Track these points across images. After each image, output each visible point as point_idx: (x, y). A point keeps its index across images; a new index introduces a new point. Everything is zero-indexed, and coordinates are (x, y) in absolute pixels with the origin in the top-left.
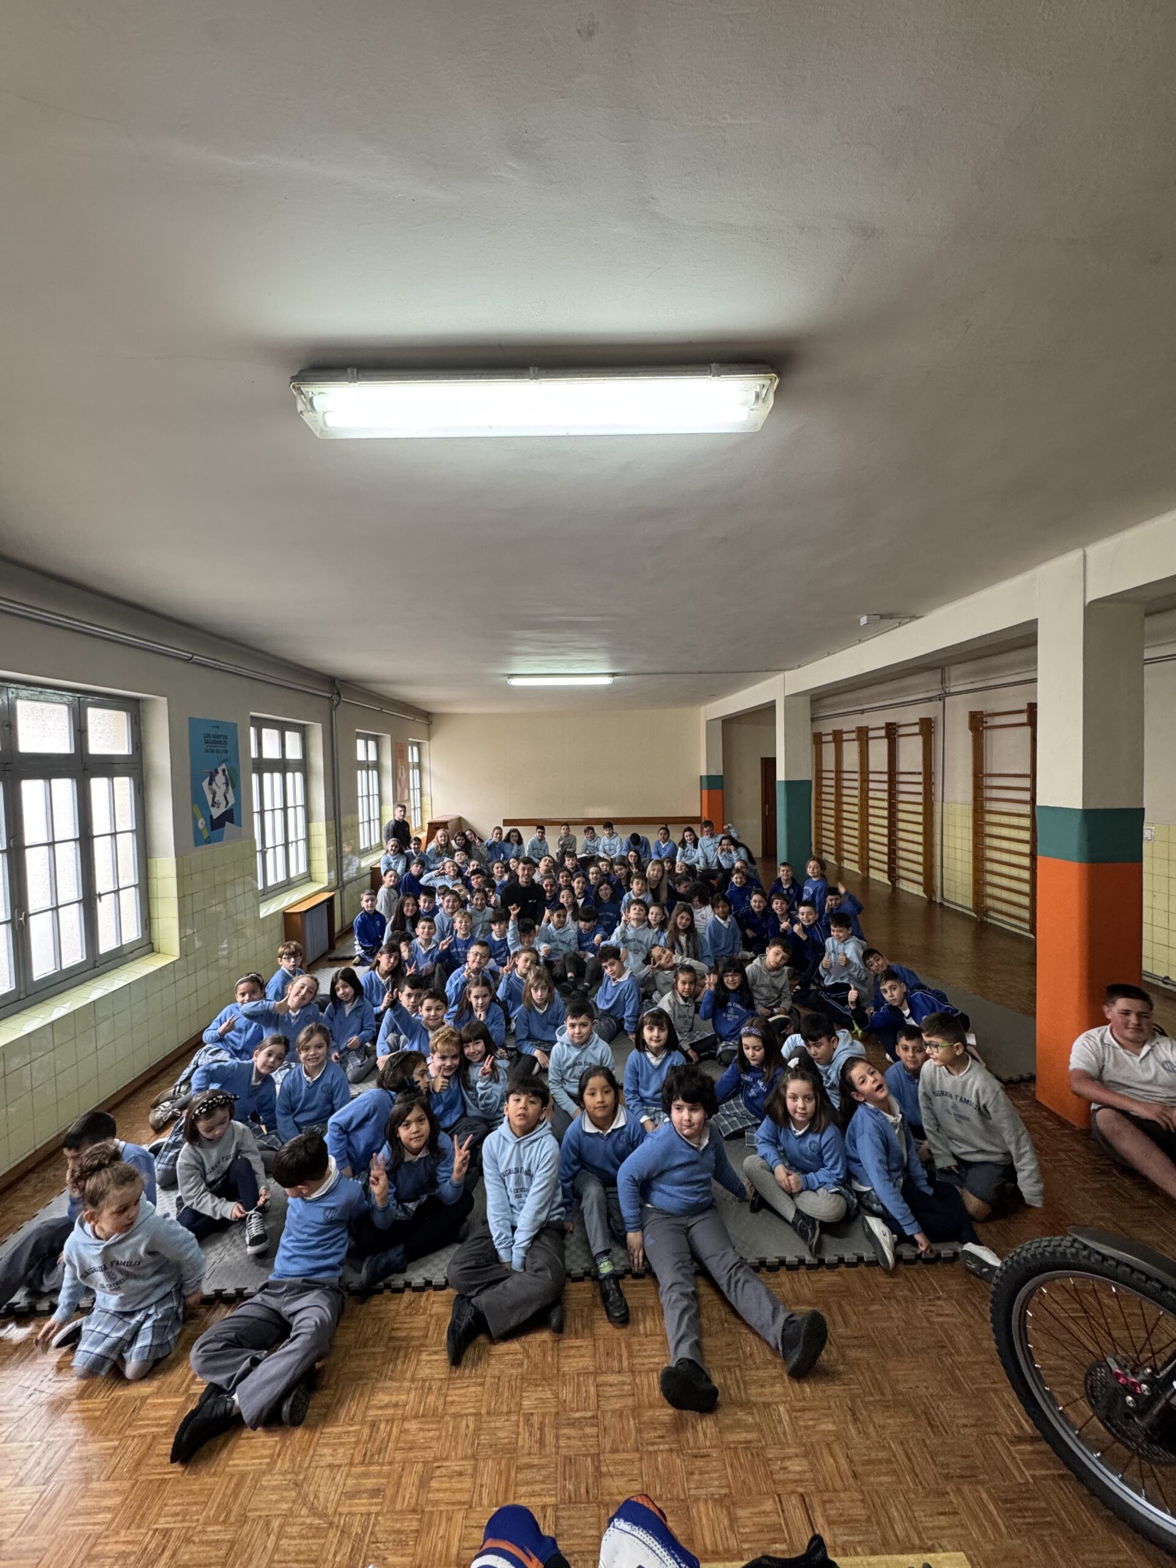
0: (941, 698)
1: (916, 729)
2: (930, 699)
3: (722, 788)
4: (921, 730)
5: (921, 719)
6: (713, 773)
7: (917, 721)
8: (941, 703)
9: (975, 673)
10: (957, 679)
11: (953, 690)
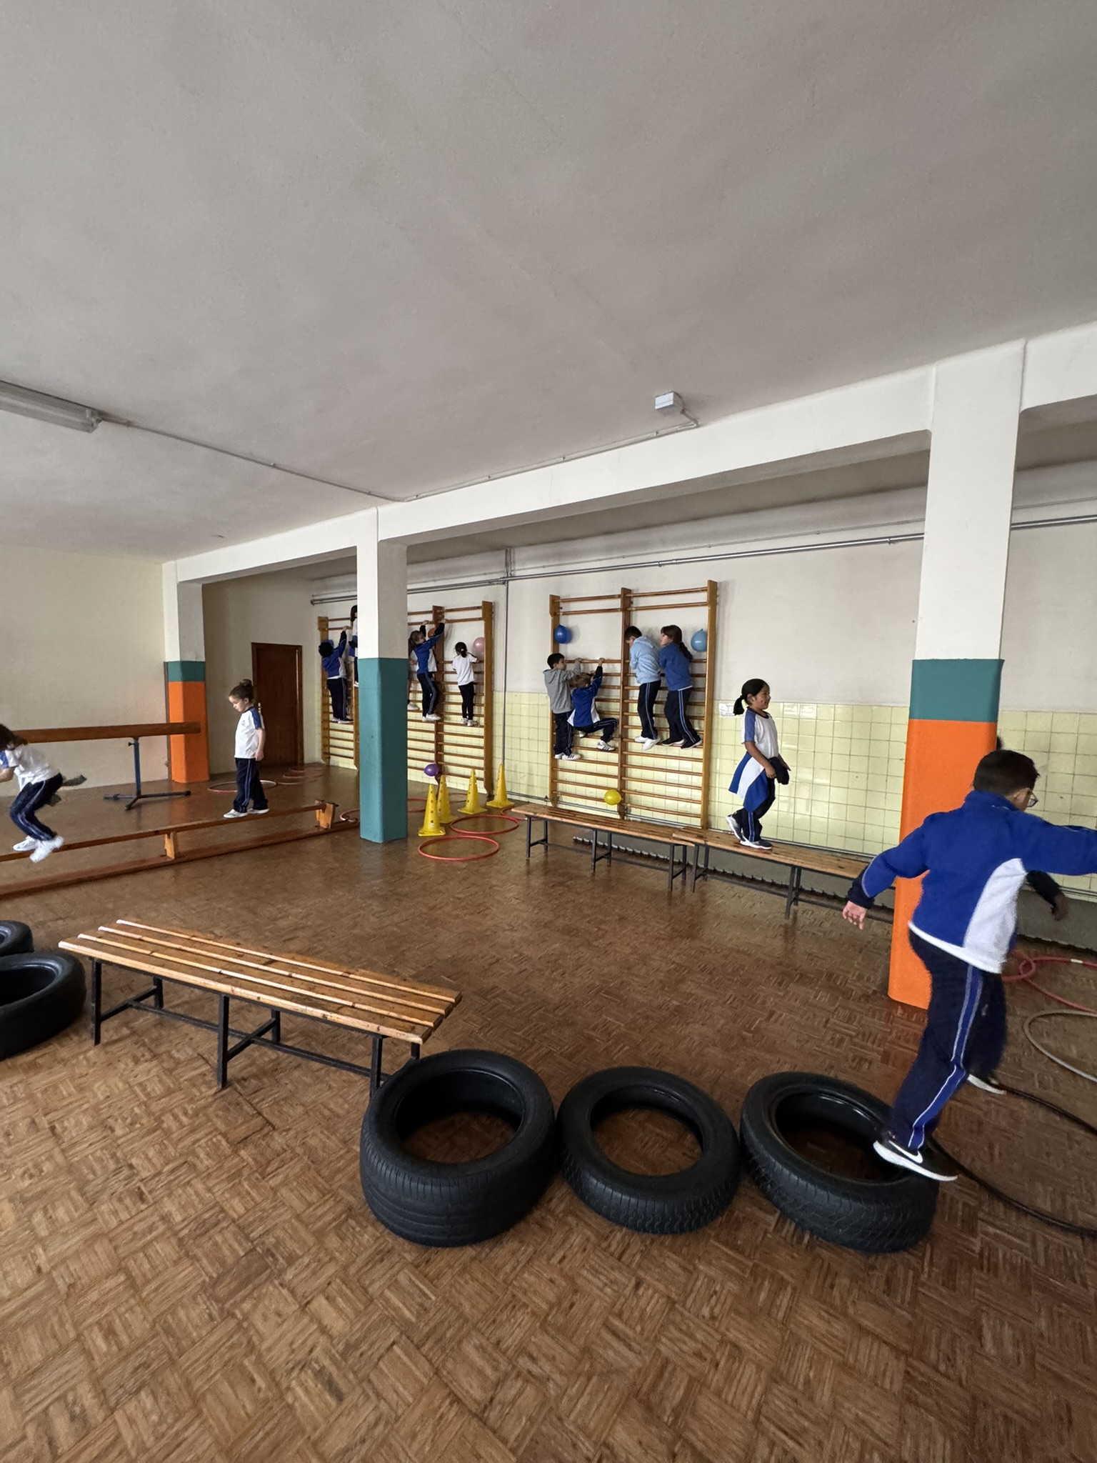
0: (505, 582)
1: (479, 613)
2: (490, 583)
3: (204, 680)
4: (484, 614)
5: (484, 602)
6: (191, 657)
7: (481, 605)
8: (504, 587)
9: (547, 557)
10: (524, 562)
11: (518, 573)
